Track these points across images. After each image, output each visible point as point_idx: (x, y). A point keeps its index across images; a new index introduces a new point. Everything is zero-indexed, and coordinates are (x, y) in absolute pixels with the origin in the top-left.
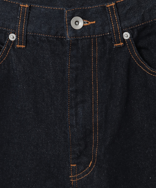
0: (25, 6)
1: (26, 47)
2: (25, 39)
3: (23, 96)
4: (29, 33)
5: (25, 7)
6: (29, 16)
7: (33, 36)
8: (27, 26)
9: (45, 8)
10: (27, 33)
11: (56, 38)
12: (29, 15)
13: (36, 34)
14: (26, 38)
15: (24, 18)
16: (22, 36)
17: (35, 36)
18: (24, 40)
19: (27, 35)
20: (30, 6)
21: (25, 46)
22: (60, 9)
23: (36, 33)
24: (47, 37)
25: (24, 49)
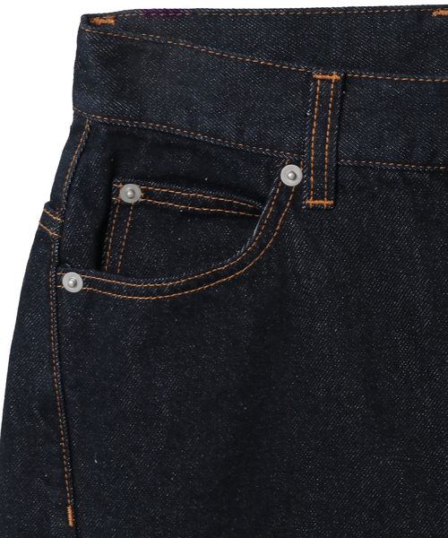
0: (328, 77)
1: (335, 204)
2: (332, 179)
3: (331, 356)
4: (345, 161)
5: (330, 81)
6: (341, 109)
7: (357, 168)
8: (337, 140)
9: (392, 80)
10: (338, 160)
11: (429, 171)
12: (342, 103)
13: (367, 162)
14: (337, 178)
15: (328, 116)
16: (324, 170)
17: (365, 167)
18: (328, 184)
19: (338, 166)
20: (345, 76)
21: (332, 202)
22: (441, 82)
23: (367, 160)
24: (402, 171)
25: (330, 209)
